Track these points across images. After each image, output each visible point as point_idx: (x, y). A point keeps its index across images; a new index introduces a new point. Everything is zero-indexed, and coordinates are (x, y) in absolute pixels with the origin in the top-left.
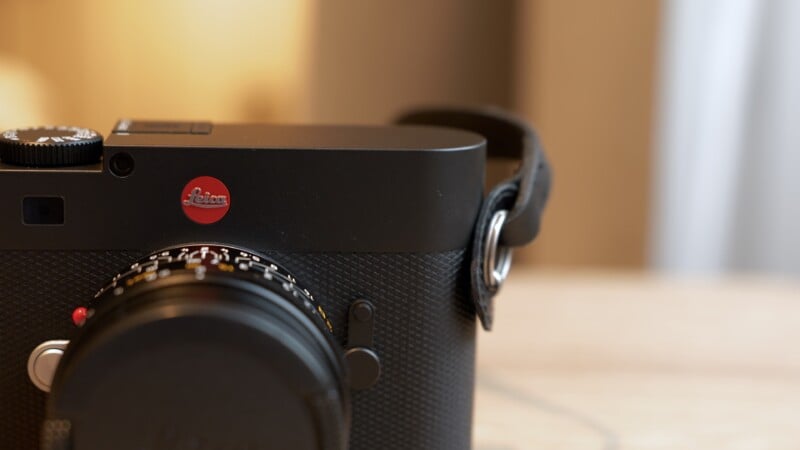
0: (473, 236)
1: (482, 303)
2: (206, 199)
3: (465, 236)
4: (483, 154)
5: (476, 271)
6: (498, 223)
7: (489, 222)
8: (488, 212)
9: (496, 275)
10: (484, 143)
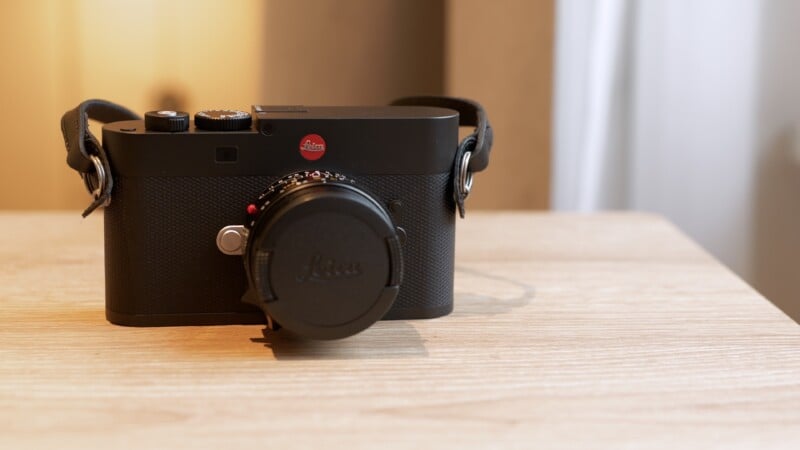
0: (454, 164)
1: (460, 201)
2: (313, 146)
3: (450, 164)
4: (458, 120)
5: (456, 183)
6: (467, 158)
7: (462, 157)
8: (461, 152)
9: (467, 187)
10: (458, 114)
